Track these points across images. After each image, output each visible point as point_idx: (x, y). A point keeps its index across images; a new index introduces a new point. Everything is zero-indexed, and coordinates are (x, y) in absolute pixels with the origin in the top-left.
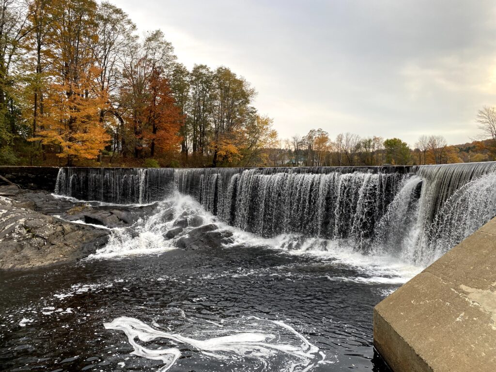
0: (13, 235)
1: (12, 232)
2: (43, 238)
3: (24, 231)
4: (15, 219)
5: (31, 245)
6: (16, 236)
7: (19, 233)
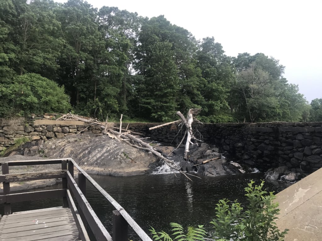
0: (118, 156)
1: (117, 155)
2: (131, 159)
3: (123, 155)
4: (120, 149)
5: (125, 162)
6: (119, 157)
7: (120, 156)
